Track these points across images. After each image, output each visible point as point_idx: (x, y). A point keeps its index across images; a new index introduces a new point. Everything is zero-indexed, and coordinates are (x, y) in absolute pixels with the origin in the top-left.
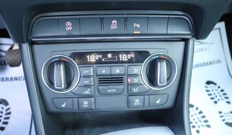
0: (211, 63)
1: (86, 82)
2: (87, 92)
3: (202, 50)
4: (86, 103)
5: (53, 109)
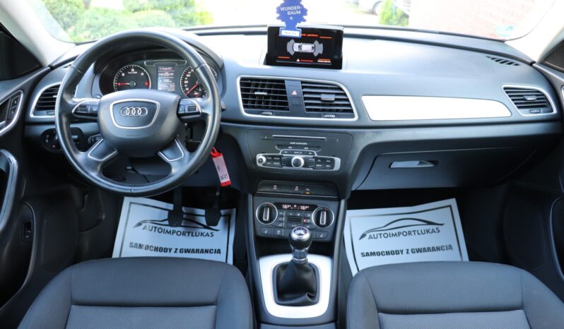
0: (438, 249)
1: (280, 219)
2: (280, 225)
3: (428, 231)
4: (279, 232)
5: (259, 234)
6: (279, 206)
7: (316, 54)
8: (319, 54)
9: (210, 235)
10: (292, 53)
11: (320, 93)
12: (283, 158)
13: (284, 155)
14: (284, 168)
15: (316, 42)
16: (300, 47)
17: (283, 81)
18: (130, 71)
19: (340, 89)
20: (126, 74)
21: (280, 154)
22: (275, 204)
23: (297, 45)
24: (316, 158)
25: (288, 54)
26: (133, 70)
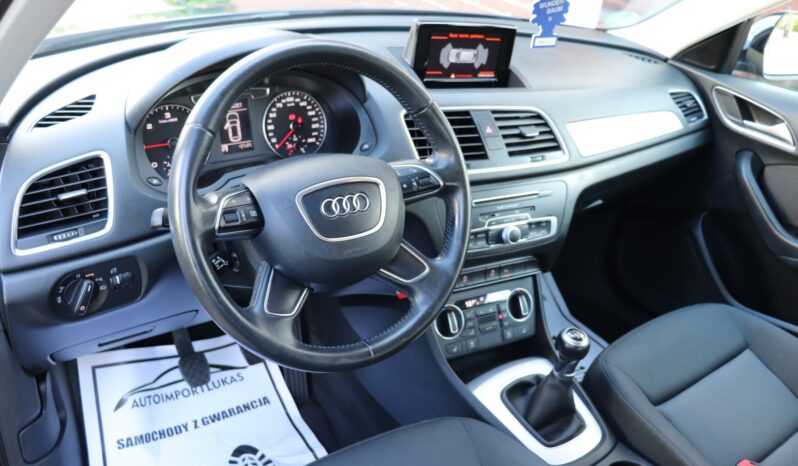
1: (470, 324)
2: (472, 333)
4: (472, 343)
6: (461, 304)
7: (477, 66)
8: (482, 65)
9: (237, 378)
10: (446, 65)
11: (516, 127)
12: (490, 233)
13: (492, 228)
14: (492, 246)
15: (480, 47)
16: (458, 55)
17: (467, 113)
18: (163, 118)
19: (539, 117)
20: (155, 124)
21: (486, 227)
22: (456, 304)
23: (454, 51)
24: (530, 224)
25: (441, 67)
26: (168, 115)
